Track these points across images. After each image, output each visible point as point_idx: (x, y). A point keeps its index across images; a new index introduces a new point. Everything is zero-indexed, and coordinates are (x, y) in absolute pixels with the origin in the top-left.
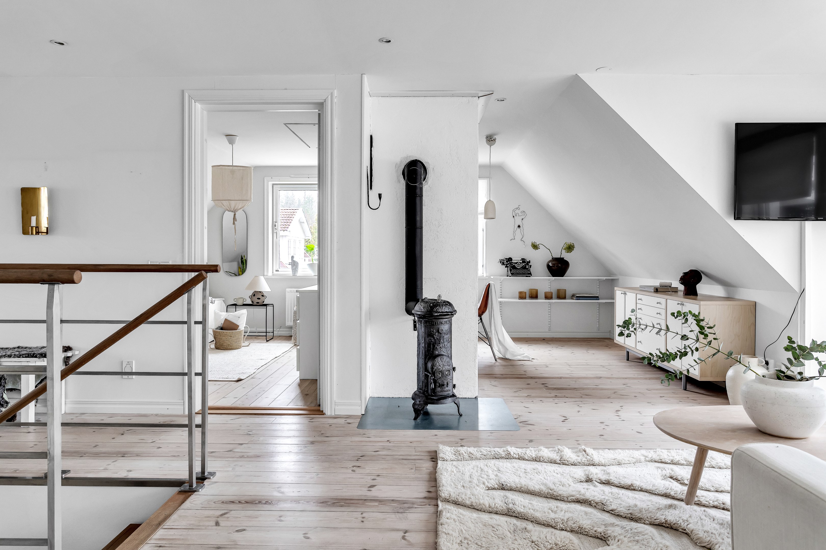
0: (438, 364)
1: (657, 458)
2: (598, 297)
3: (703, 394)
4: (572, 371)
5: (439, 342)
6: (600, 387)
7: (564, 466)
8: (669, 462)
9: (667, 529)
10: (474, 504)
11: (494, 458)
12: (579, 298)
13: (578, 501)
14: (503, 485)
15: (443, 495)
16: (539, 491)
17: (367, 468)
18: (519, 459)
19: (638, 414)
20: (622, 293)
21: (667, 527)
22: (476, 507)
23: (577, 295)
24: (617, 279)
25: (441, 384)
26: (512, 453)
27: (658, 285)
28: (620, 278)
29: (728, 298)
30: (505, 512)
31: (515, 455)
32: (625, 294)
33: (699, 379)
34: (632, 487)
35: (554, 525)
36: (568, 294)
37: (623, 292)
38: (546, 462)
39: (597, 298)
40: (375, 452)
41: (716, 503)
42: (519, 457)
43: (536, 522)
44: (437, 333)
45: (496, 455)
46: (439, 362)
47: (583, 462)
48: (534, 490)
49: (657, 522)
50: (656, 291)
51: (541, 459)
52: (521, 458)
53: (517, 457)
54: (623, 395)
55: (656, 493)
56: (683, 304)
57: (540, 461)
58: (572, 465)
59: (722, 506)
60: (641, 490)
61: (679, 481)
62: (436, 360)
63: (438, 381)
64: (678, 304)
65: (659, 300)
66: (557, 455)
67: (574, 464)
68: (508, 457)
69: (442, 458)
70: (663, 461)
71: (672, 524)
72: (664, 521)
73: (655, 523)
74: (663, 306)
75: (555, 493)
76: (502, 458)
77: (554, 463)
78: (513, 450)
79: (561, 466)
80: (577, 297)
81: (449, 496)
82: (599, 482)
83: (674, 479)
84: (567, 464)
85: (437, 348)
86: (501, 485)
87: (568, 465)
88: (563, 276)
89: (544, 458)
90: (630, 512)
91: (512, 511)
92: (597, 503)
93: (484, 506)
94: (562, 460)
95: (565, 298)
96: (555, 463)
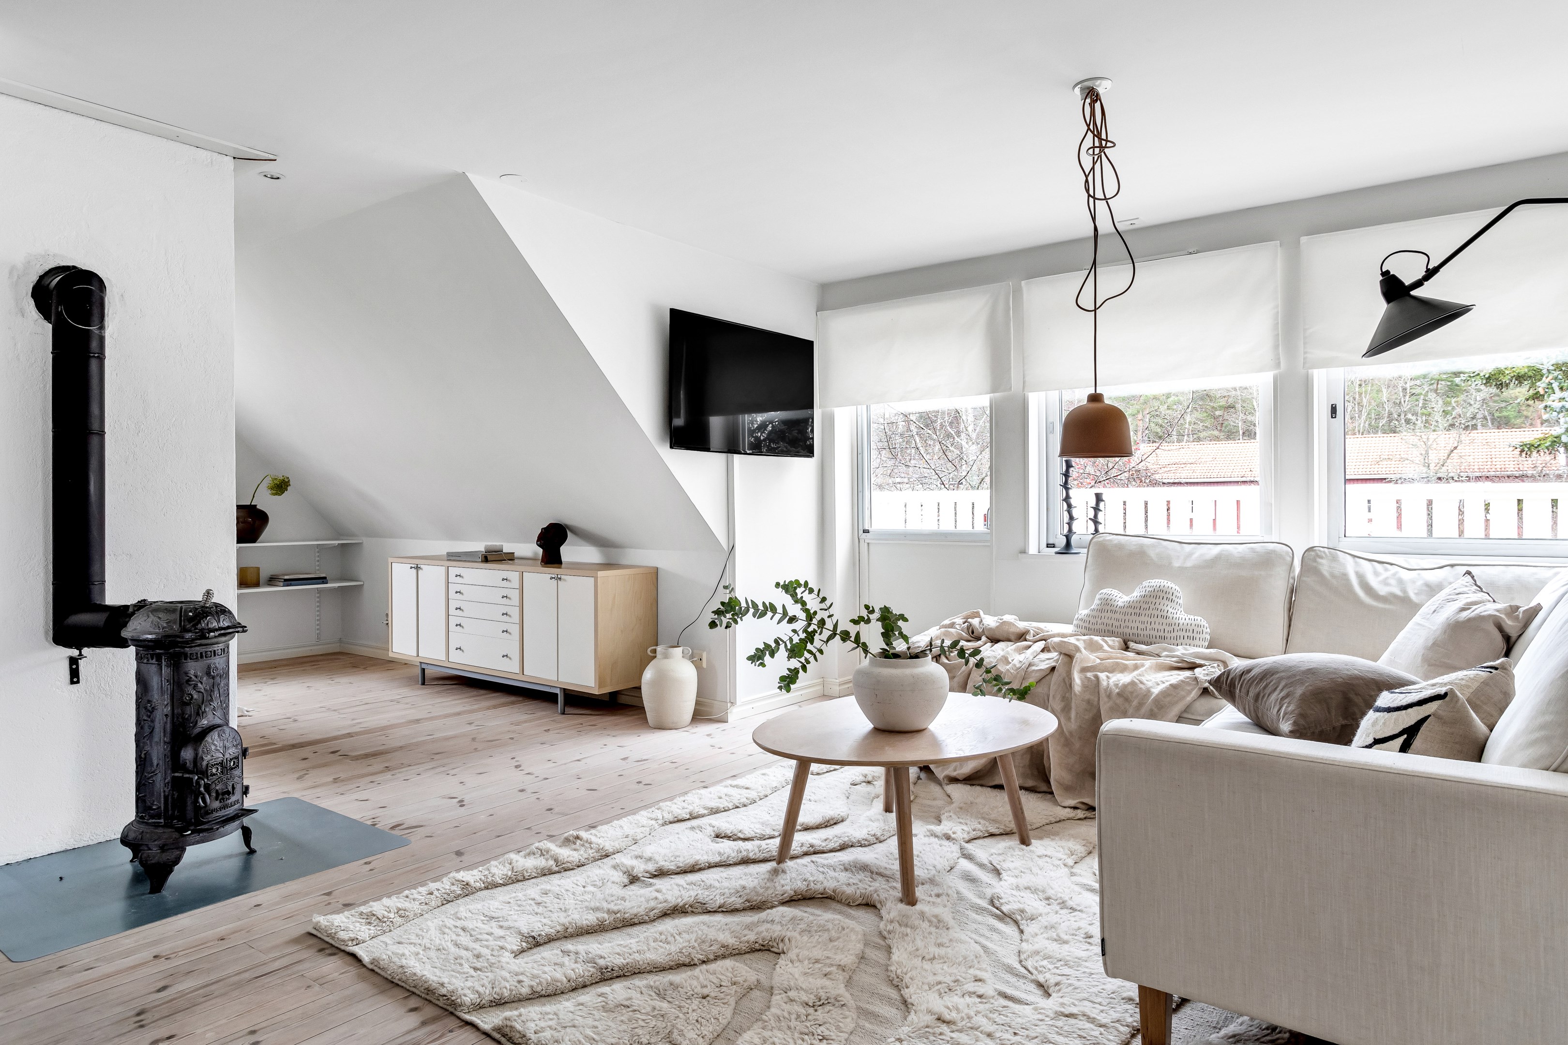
0: (213, 747)
1: (670, 817)
2: (325, 578)
3: (591, 715)
4: (353, 720)
5: (210, 698)
6: (438, 735)
7: (567, 872)
8: (688, 817)
9: (800, 903)
10: (539, 989)
11: (445, 902)
12: (289, 582)
13: (665, 915)
14: (534, 938)
15: (467, 1000)
16: (600, 923)
17: (199, 1031)
18: (487, 888)
19: (551, 765)
20: (411, 568)
21: (799, 900)
22: (543, 992)
23: (286, 577)
24: (359, 545)
25: (220, 791)
26: (472, 883)
27: (483, 550)
28: (365, 541)
29: (608, 565)
30: (599, 977)
31: (478, 884)
32: (417, 568)
33: (596, 692)
34: (698, 867)
35: (687, 961)
36: (264, 575)
37: (413, 566)
38: (535, 877)
39: (323, 580)
40: (159, 991)
41: (805, 849)
42: (486, 885)
43: (657, 970)
44: (205, 678)
45: (445, 896)
46: (216, 742)
47: (592, 855)
48: (589, 924)
49: (786, 897)
50: (483, 559)
51: (526, 874)
52: (491, 886)
53: (483, 885)
54: (492, 741)
55: (730, 862)
56: (560, 578)
57: (525, 879)
58: (578, 867)
59: (812, 850)
60: (711, 866)
61: (730, 837)
62: (208, 739)
63: (214, 786)
64: (552, 578)
65: (505, 574)
66: (547, 860)
67: (580, 865)
68: (468, 891)
69: (353, 940)
70: (680, 818)
71: (804, 893)
72: (792, 893)
73: (784, 901)
74: (516, 583)
75: (626, 916)
76: (457, 897)
77: (549, 874)
78: (472, 877)
79: (564, 874)
80: (286, 580)
81: (477, 996)
82: (648, 876)
83: (721, 838)
84: (571, 867)
85: (205, 712)
86: (531, 939)
87: (572, 869)
88: (254, 542)
89: (529, 871)
90: (745, 899)
91: (609, 970)
92: (691, 906)
93: (559, 984)
94: (559, 864)
95: (257, 585)
96: (552, 873)
